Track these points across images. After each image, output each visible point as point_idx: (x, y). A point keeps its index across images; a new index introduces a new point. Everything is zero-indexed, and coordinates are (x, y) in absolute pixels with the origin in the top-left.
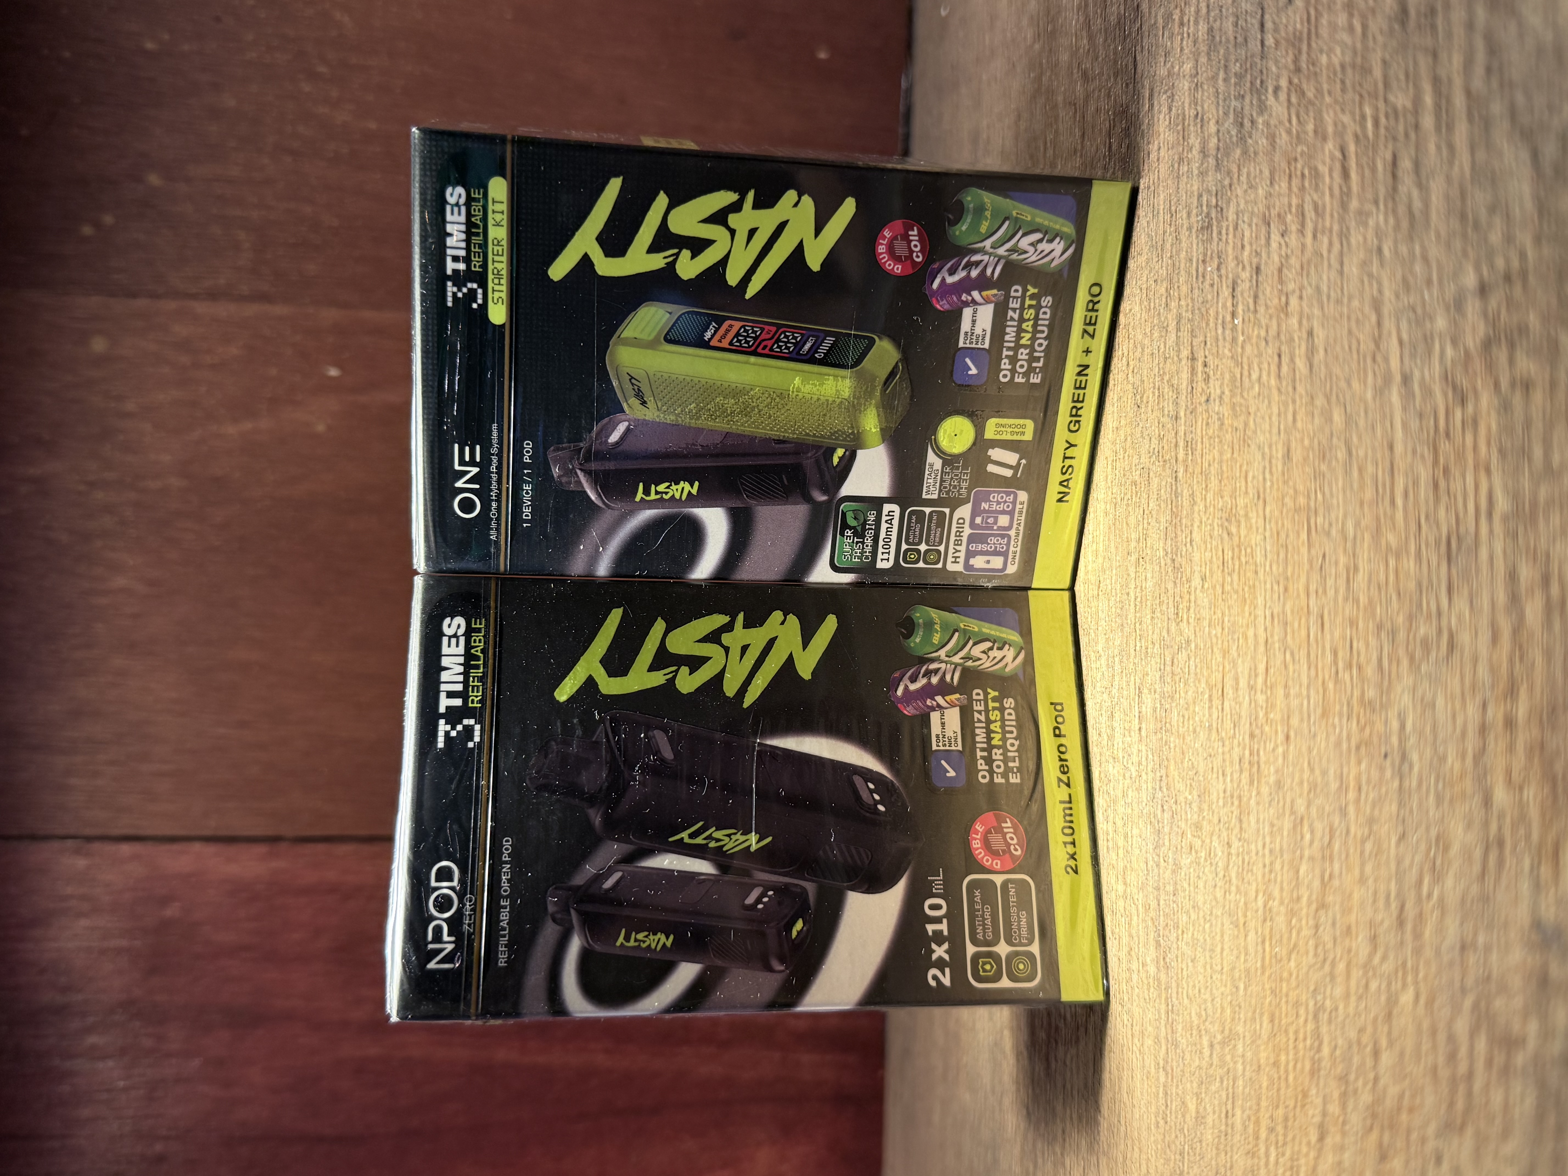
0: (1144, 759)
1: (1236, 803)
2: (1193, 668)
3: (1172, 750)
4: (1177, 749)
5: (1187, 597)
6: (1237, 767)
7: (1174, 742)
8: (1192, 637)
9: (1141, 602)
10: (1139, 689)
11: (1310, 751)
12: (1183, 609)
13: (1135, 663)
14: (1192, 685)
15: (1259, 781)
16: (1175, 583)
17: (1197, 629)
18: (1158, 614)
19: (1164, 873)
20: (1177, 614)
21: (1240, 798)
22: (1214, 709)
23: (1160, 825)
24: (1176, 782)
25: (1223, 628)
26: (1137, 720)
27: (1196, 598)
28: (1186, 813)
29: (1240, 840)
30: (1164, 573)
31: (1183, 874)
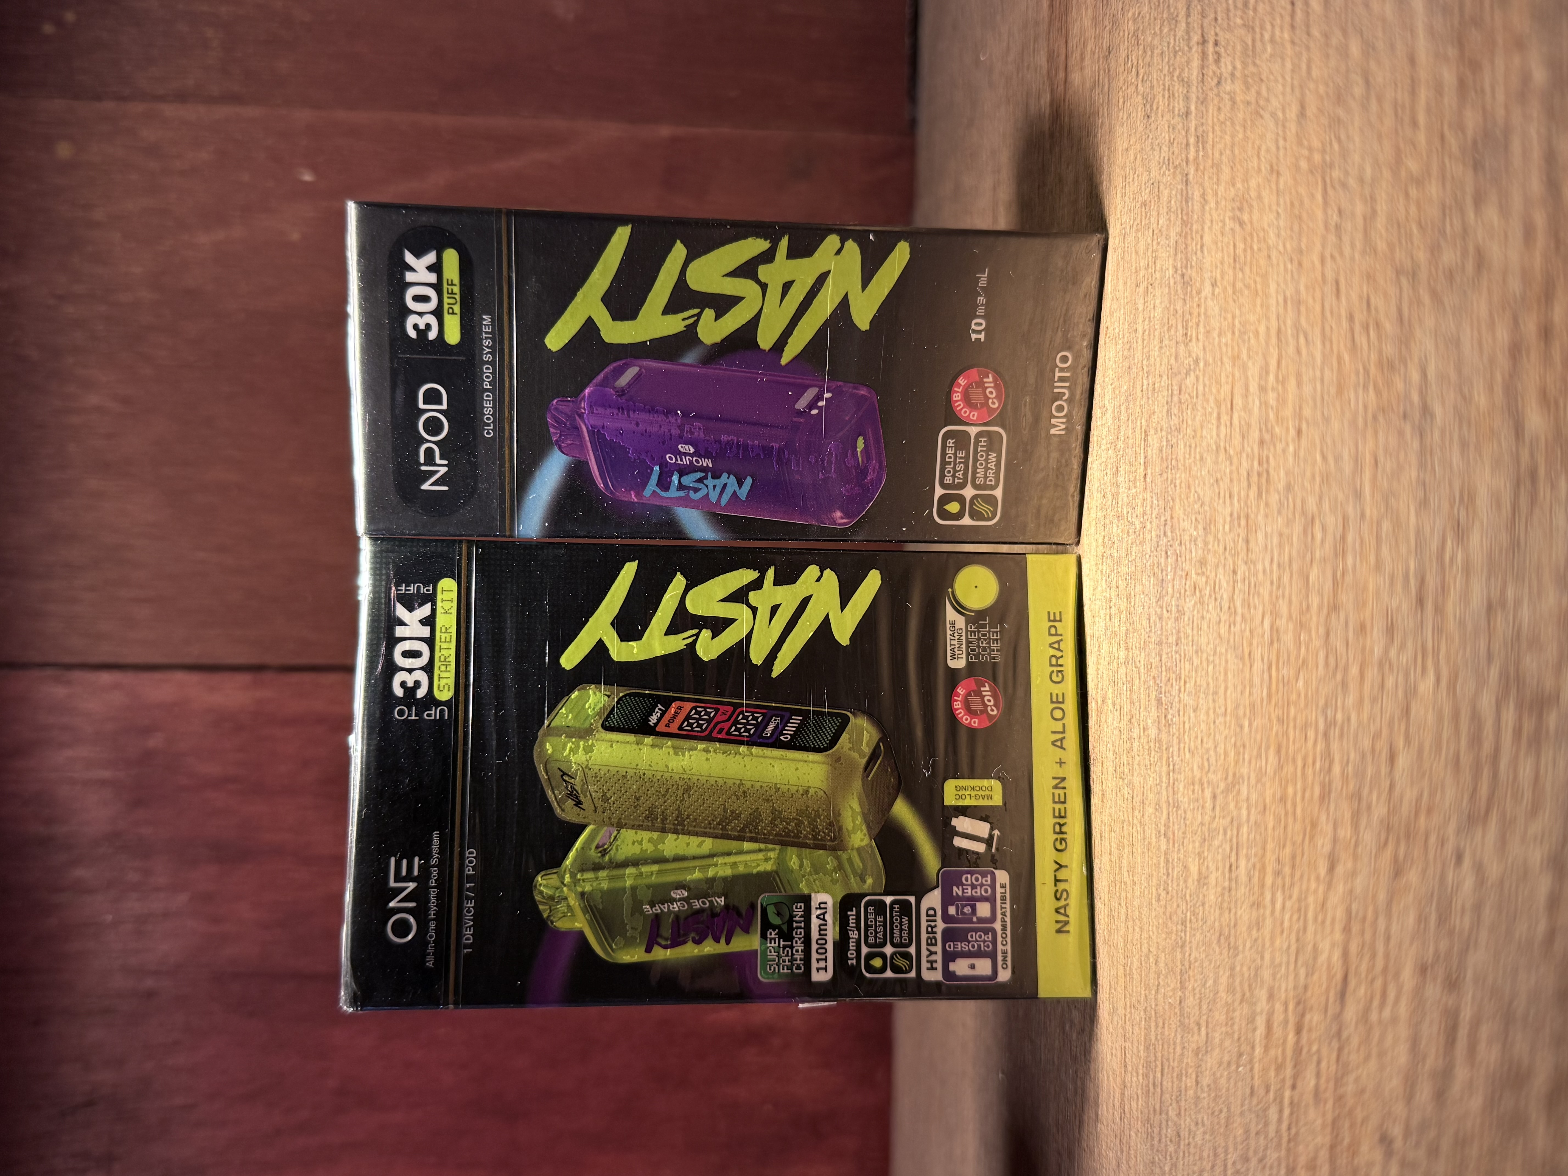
0: (1149, 507)
1: (1243, 522)
2: (1201, 388)
3: (1178, 488)
4: (1183, 485)
5: (1195, 311)
6: (1245, 484)
7: (1180, 477)
8: (1201, 355)
9: (1149, 335)
10: (1145, 432)
11: (1323, 439)
12: (1192, 327)
13: (1141, 406)
14: (1199, 408)
15: (1267, 491)
16: (1184, 300)
17: (1207, 344)
18: (1166, 342)
19: (1167, 624)
20: (1186, 334)
21: (1247, 517)
22: (1223, 428)
23: (1164, 573)
24: (1181, 521)
25: (1233, 333)
26: (1142, 468)
27: (1206, 310)
28: (1191, 552)
29: (1246, 563)
30: (1173, 293)
31: (1186, 619)
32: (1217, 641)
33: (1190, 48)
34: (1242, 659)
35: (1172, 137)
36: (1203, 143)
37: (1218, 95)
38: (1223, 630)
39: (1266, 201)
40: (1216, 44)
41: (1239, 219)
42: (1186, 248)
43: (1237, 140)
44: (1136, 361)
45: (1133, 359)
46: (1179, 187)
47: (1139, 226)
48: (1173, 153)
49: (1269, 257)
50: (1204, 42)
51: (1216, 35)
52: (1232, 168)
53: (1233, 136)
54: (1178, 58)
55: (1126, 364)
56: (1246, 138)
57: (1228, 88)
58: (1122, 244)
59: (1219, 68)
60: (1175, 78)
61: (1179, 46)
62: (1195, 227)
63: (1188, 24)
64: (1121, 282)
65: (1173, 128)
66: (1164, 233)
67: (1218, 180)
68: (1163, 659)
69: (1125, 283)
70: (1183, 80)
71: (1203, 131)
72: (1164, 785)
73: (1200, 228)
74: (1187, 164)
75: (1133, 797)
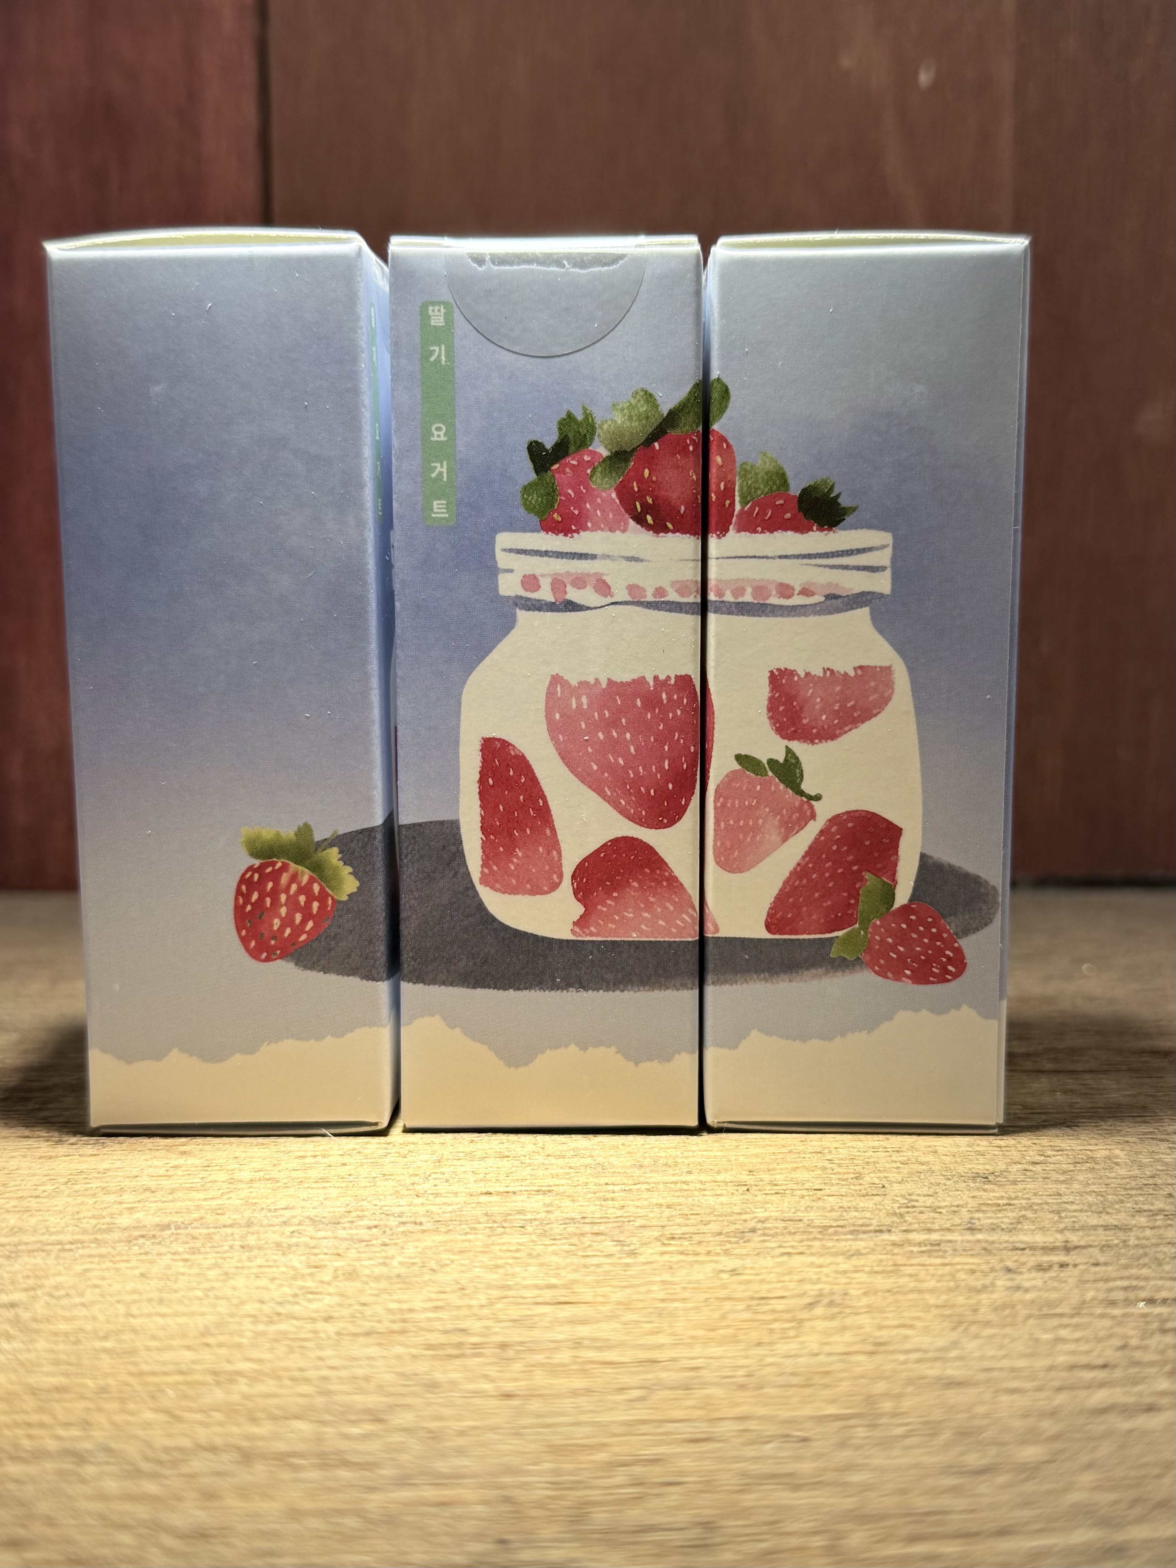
0: (444, 1200)
1: (396, 1327)
2: (595, 1261)
3: (464, 1237)
4: (466, 1244)
5: (702, 1249)
6: (450, 1327)
7: (477, 1240)
8: (641, 1259)
9: (681, 1190)
10: (549, 1191)
11: (493, 1429)
12: (681, 1245)
13: (587, 1184)
14: (568, 1260)
15: (434, 1357)
16: (720, 1234)
17: (654, 1266)
18: (667, 1212)
19: (274, 1232)
20: (673, 1238)
21: (403, 1332)
22: (536, 1292)
23: (347, 1225)
24: (416, 1244)
25: (663, 1300)
26: (501, 1189)
27: (702, 1263)
28: (370, 1259)
29: (338, 1334)
30: (732, 1218)
31: (275, 1257)
32: (235, 1301)
33: (1061, 1231)
34: (203, 1335)
35: (944, 1211)
36: (930, 1251)
37: (993, 1270)
38: (250, 1308)
39: (837, 1338)
40: (1063, 1265)
41: (817, 1302)
42: (790, 1233)
43: (927, 1296)
44: (649, 1175)
45: (651, 1171)
46: (874, 1222)
47: (830, 1171)
48: (921, 1212)
49: (759, 1344)
50: (1067, 1248)
51: (1075, 1266)
52: (889, 1291)
53: (932, 1291)
54: (1052, 1215)
55: (647, 1162)
56: (927, 1308)
57: (1000, 1283)
58: (810, 1149)
59: (1029, 1270)
60: (1023, 1213)
61: (1066, 1217)
62: (817, 1244)
63: (1095, 1227)
64: (759, 1151)
65: (955, 1212)
66: (815, 1204)
67: (877, 1272)
68: (226, 1230)
69: (756, 1156)
70: (1019, 1223)
71: (946, 1252)
72: (44, 1238)
73: (814, 1251)
74: (905, 1231)
75: (37, 1197)
